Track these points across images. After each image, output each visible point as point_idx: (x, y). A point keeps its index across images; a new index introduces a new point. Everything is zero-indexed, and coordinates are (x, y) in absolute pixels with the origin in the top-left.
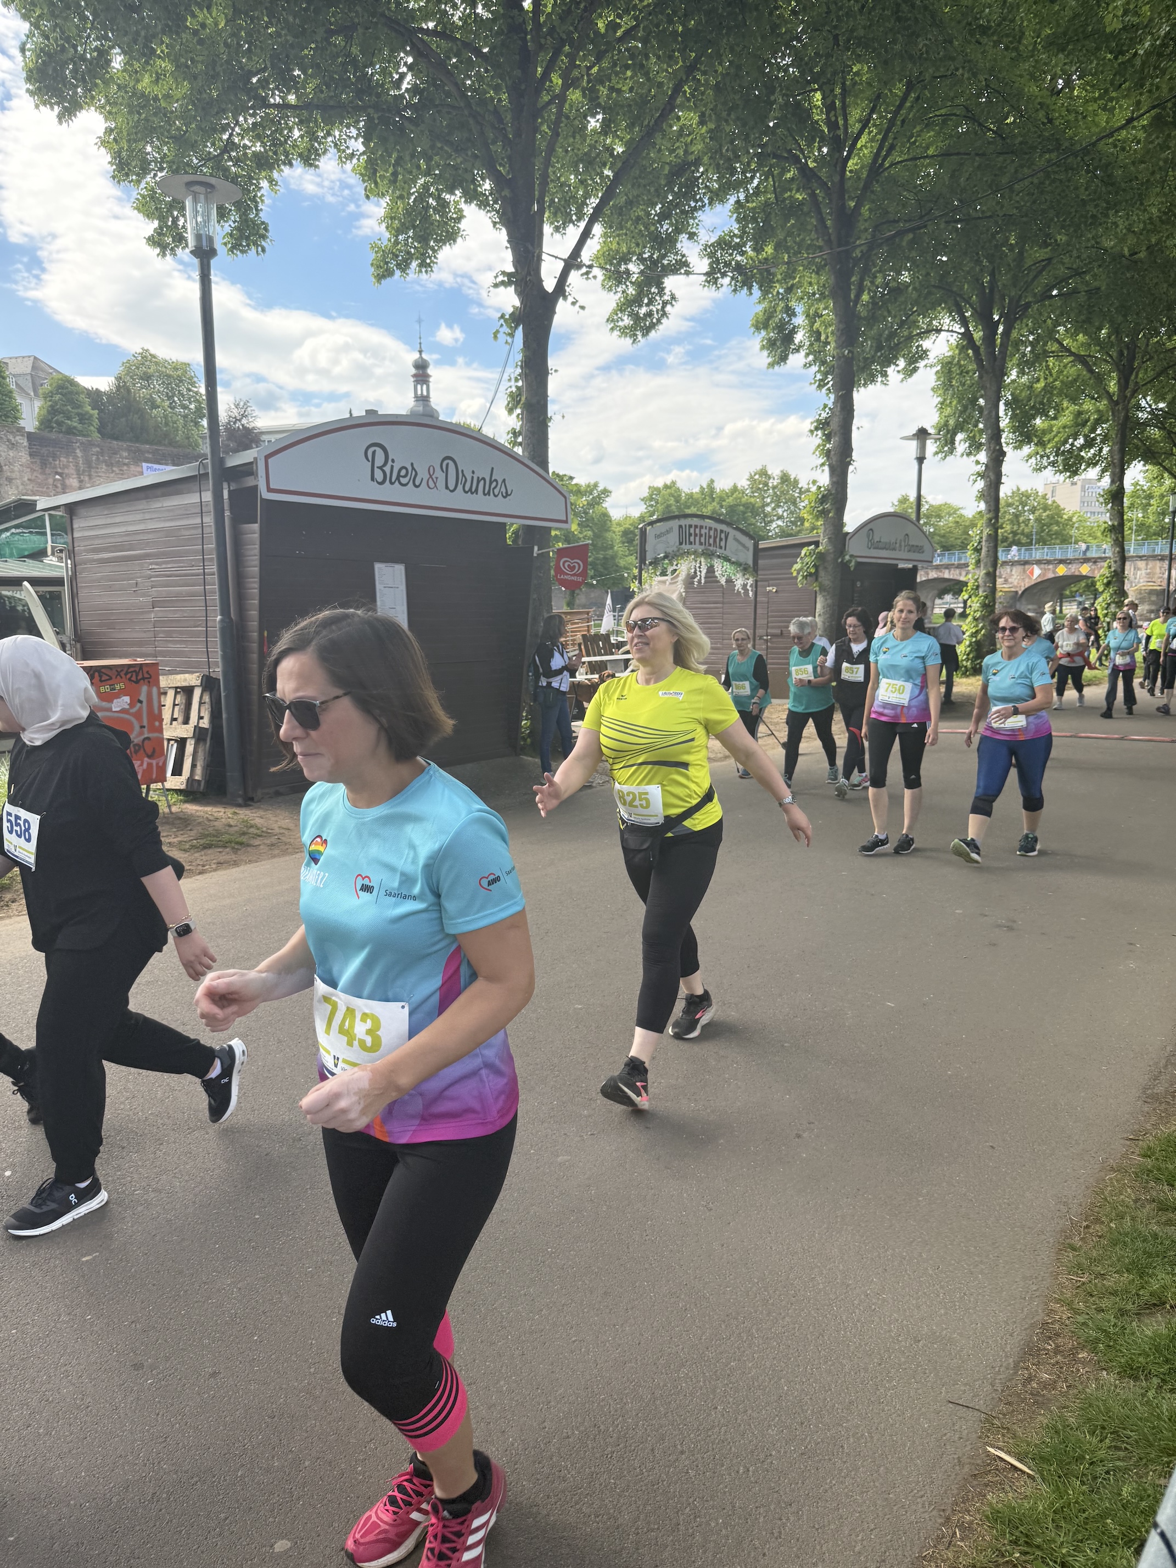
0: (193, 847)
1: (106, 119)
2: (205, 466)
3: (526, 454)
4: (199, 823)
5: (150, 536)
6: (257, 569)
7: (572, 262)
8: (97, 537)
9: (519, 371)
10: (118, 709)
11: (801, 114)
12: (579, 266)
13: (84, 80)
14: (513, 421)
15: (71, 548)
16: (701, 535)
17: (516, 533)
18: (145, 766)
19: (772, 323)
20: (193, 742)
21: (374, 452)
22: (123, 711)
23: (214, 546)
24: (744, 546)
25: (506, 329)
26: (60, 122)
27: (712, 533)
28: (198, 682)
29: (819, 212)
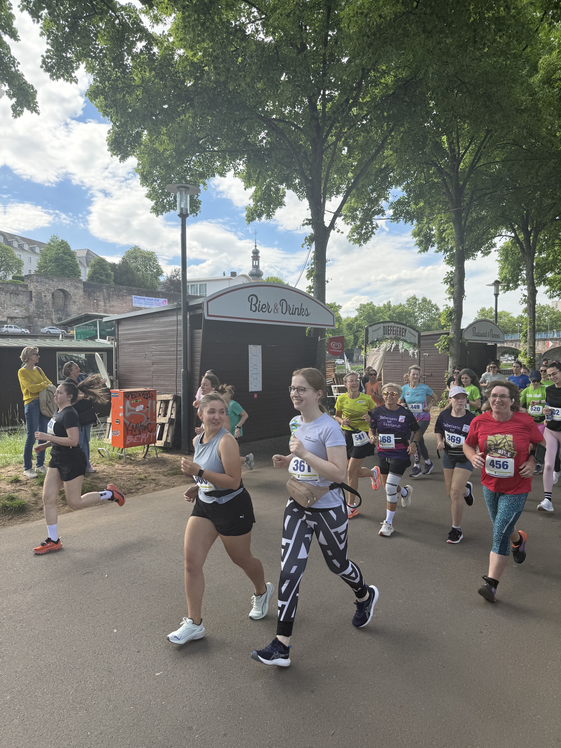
0: (169, 474)
1: (139, 159)
2: (180, 305)
3: (315, 296)
4: (170, 463)
5: (153, 334)
6: (200, 349)
7: (337, 214)
8: (129, 334)
9: (313, 261)
10: (138, 411)
11: (438, 146)
12: (340, 216)
13: (131, 144)
14: (310, 283)
15: (117, 338)
16: (394, 330)
17: (310, 331)
18: (148, 436)
19: (423, 233)
20: (168, 425)
21: (252, 298)
22: (140, 411)
23: (182, 339)
24: (413, 335)
25: (308, 243)
26: (120, 162)
27: (399, 329)
28: (172, 398)
29: (447, 187)
